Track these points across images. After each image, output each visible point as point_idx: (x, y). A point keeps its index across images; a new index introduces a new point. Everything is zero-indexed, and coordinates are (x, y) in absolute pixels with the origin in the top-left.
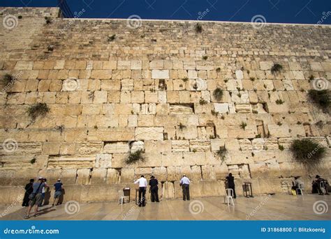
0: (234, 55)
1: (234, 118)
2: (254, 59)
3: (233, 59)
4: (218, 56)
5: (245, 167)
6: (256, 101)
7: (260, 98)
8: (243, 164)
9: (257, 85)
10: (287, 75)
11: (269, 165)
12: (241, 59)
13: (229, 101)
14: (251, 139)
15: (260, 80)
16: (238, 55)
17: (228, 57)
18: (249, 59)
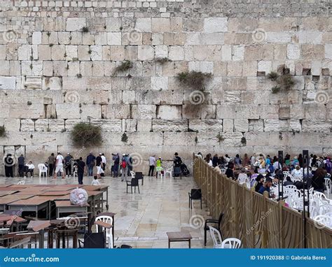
0: (36, 9)
1: (19, 95)
2: (61, 14)
3: (33, 14)
4: (15, 9)
5: (22, 149)
6: (51, 74)
7: (56, 71)
8: (20, 146)
9: (57, 53)
10: (98, 39)
11: (46, 148)
12: (44, 14)
13: (18, 73)
14: (34, 120)
15: (62, 46)
16: (41, 8)
17: (28, 12)
18: (54, 14)
